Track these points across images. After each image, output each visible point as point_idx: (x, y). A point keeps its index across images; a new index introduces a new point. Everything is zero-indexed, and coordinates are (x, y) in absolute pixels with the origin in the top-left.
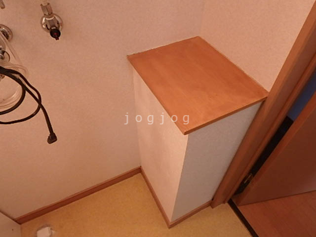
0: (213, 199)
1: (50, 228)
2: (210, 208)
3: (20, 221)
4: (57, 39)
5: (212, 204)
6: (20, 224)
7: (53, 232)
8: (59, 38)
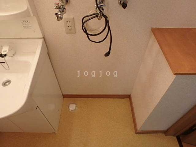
0: (168, 130)
1: (76, 105)
2: (163, 134)
3: (65, 96)
4: (124, 8)
5: (166, 132)
6: (64, 98)
7: (77, 108)
8: (126, 8)
